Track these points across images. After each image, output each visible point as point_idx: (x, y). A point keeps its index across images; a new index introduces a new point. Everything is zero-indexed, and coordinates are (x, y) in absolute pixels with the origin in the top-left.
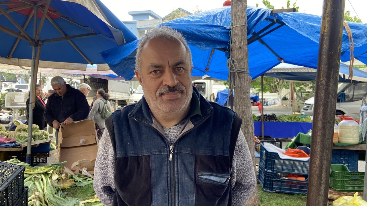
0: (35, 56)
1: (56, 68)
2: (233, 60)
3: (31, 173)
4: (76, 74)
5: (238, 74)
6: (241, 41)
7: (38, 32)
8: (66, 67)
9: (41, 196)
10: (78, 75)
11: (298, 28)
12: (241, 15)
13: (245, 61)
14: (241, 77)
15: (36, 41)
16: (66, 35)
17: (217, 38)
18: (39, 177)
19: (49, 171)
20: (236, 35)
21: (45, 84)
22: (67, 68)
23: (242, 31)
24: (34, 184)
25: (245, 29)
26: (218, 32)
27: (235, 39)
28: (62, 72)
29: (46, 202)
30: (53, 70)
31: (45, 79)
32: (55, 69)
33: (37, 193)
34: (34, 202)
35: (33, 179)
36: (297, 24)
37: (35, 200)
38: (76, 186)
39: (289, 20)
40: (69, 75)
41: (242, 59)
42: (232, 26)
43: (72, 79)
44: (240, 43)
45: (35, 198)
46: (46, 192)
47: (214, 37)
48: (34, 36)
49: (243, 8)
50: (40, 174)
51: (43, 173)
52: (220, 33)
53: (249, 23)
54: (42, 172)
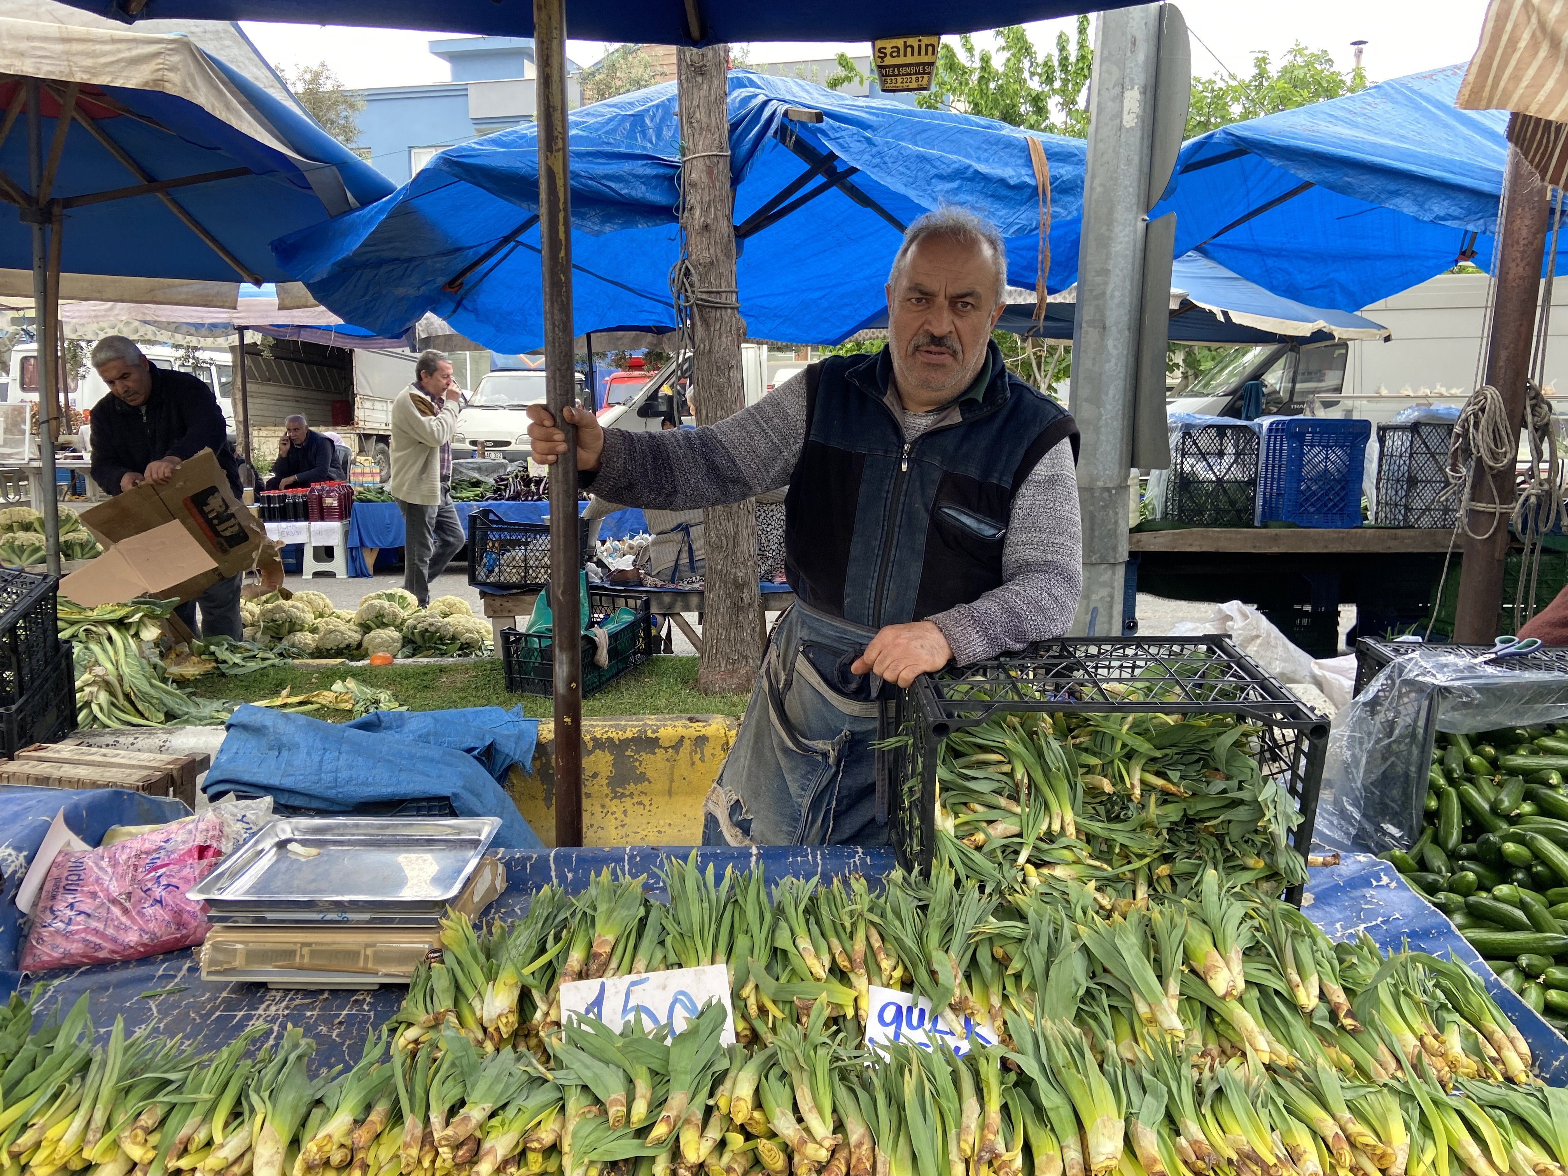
0: (44, 258)
1: (123, 301)
2: (687, 268)
3: (75, 617)
4: (203, 325)
5: (700, 311)
6: (709, 206)
7: (45, 173)
8: (160, 296)
9: (112, 679)
10: (214, 329)
11: (877, 166)
12: (705, 120)
13: (722, 270)
14: (711, 322)
15: (43, 202)
16: (151, 179)
17: (633, 193)
18: (100, 630)
19: (126, 617)
20: (693, 185)
21: (81, 371)
22: (161, 299)
23: (710, 172)
24: (87, 648)
25: (721, 166)
26: (637, 177)
27: (693, 199)
28: (148, 318)
29: (127, 696)
30: (111, 309)
31: (79, 351)
32: (119, 305)
33: (98, 670)
34: (91, 693)
35: (82, 635)
36: (874, 150)
37: (94, 689)
38: (223, 675)
39: (848, 140)
40: (176, 327)
41: (712, 263)
42: (684, 155)
43: (196, 349)
44: (705, 212)
45: (94, 683)
46: (125, 670)
47: (623, 192)
48: (34, 184)
49: (712, 98)
50: (103, 623)
51: (111, 622)
52: (645, 180)
53: (734, 145)
54: (108, 617)
